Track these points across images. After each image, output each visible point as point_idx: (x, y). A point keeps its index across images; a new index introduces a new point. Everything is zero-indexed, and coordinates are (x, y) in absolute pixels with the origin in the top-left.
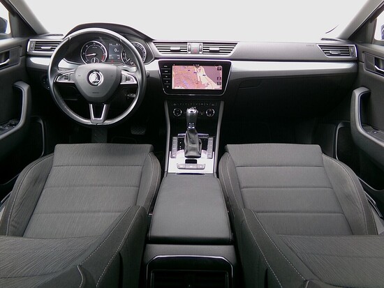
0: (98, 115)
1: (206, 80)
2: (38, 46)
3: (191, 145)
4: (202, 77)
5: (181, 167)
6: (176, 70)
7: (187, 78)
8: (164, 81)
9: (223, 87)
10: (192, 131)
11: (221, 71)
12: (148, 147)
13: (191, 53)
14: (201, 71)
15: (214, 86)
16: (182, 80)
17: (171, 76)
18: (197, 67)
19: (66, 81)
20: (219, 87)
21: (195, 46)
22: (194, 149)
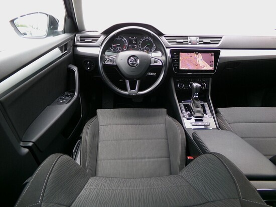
0: (133, 88)
1: (203, 64)
2: (83, 39)
3: (196, 109)
4: (200, 61)
5: (193, 124)
6: (182, 56)
7: (190, 62)
8: (174, 64)
9: (215, 68)
10: (196, 99)
11: (213, 57)
12: (164, 110)
13: (191, 44)
14: (200, 57)
15: (208, 67)
16: (187, 63)
17: (178, 61)
18: (197, 54)
19: (111, 63)
20: (212, 68)
21: (193, 39)
22: (199, 112)
